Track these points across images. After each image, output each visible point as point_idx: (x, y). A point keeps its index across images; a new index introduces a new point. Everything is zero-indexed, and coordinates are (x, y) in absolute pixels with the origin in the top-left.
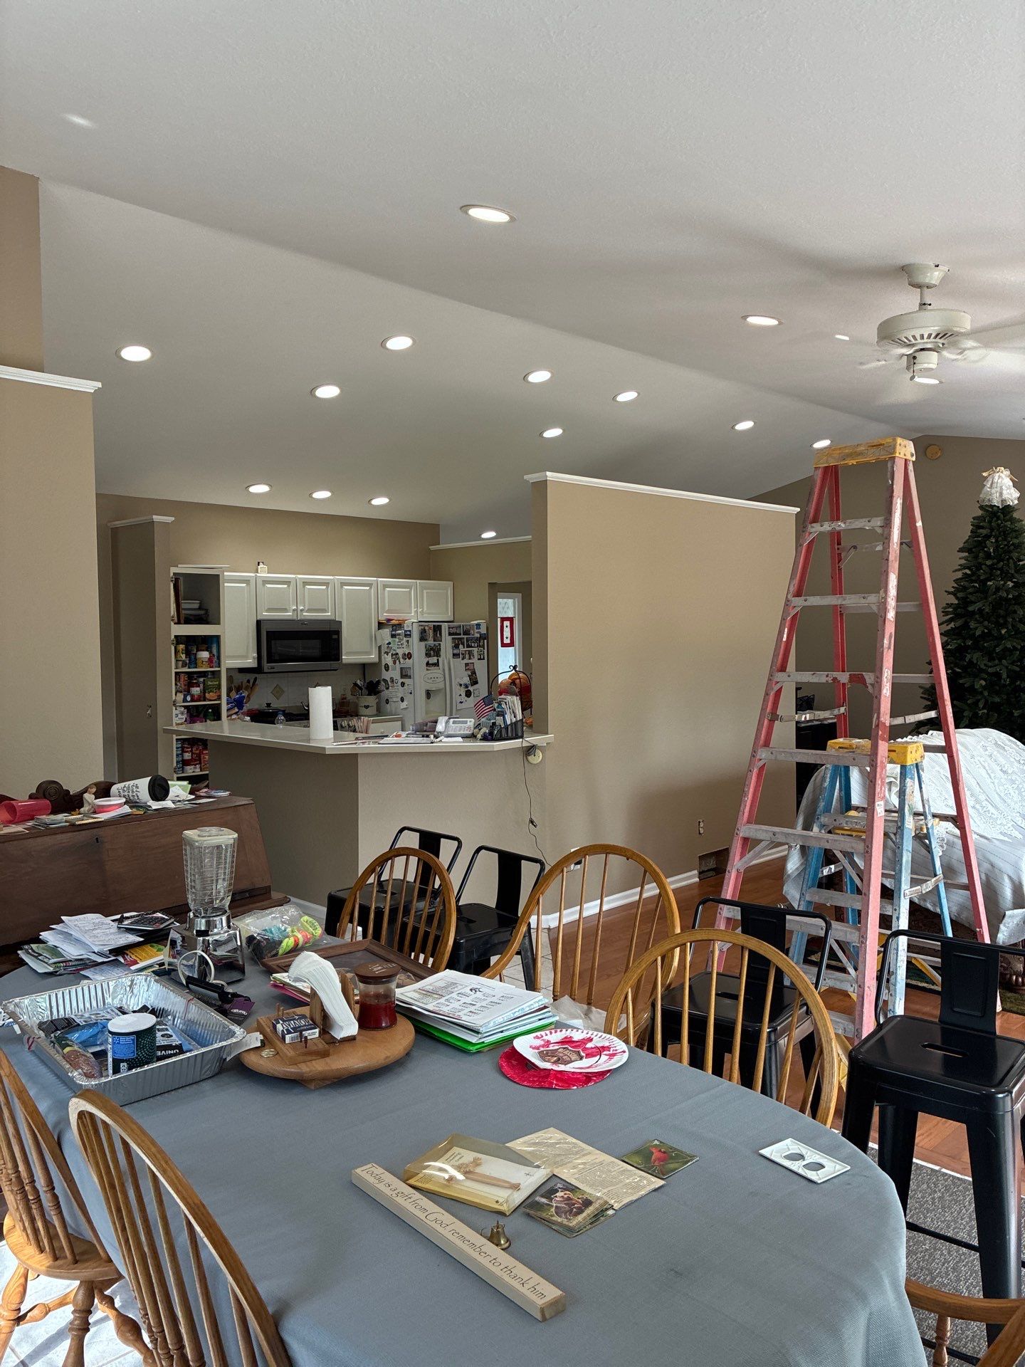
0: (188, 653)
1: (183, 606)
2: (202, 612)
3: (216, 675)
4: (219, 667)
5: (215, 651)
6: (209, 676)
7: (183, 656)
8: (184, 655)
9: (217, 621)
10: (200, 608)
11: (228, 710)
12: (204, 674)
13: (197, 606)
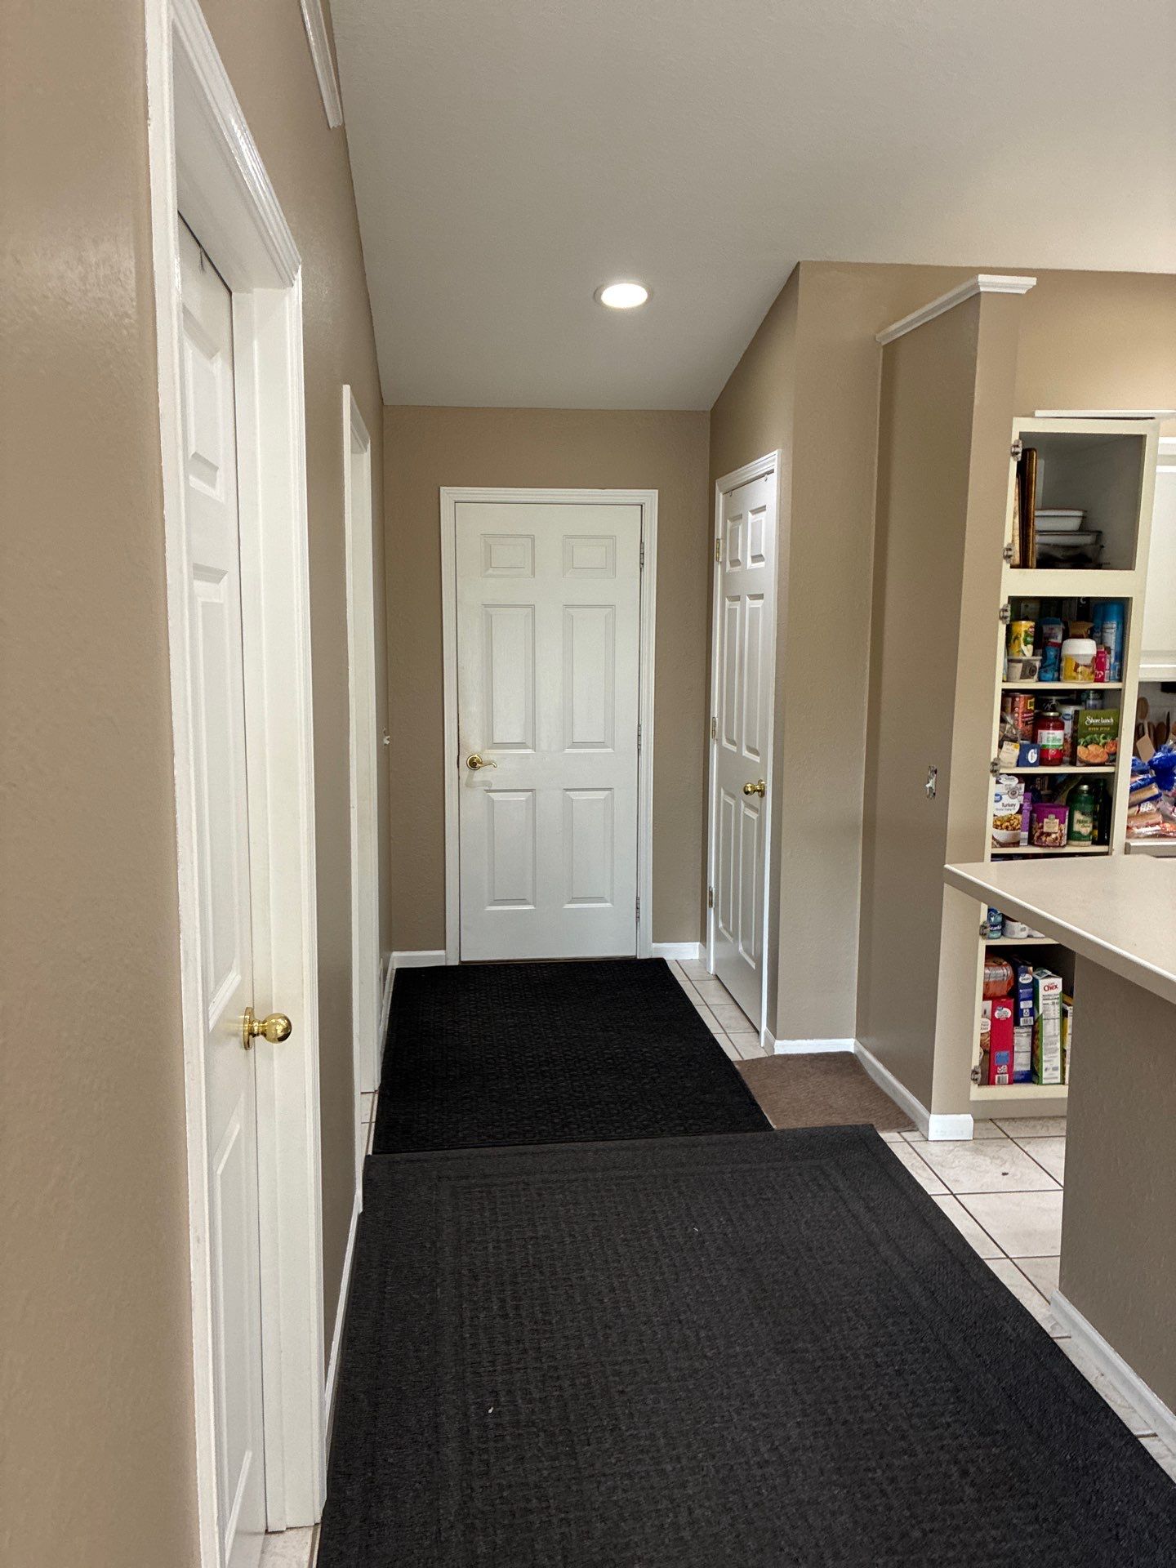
0: (1040, 642)
1: (1039, 524)
2: (1087, 539)
3: (1109, 700)
4: (1120, 680)
5: (1111, 639)
6: (1091, 702)
7: (1028, 650)
8: (1030, 647)
9: (1127, 562)
10: (1082, 529)
11: (1132, 790)
12: (1075, 697)
13: (1073, 524)
